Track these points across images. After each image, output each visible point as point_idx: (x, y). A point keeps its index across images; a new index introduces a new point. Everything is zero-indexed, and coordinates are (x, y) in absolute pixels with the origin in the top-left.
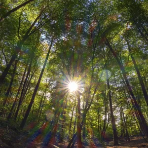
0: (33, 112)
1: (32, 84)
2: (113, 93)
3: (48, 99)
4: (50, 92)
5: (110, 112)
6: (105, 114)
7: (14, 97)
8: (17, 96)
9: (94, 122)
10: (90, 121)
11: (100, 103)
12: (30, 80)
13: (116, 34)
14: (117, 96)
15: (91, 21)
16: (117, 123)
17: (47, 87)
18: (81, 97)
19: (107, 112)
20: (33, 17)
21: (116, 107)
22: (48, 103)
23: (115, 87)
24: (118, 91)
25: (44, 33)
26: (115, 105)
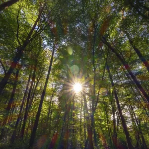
0: (42, 121)
1: (38, 91)
2: (118, 90)
3: (56, 103)
4: (57, 96)
5: (118, 111)
6: (114, 114)
7: (18, 110)
8: (22, 107)
9: (103, 123)
10: (99, 122)
11: (106, 101)
12: (36, 87)
13: (112, 28)
14: (123, 93)
15: (86, 21)
16: (128, 125)
17: (54, 92)
18: (87, 97)
19: (115, 111)
20: (32, 18)
21: (124, 105)
22: (56, 107)
23: (120, 83)
24: (124, 88)
25: (46, 39)
26: (123, 103)
